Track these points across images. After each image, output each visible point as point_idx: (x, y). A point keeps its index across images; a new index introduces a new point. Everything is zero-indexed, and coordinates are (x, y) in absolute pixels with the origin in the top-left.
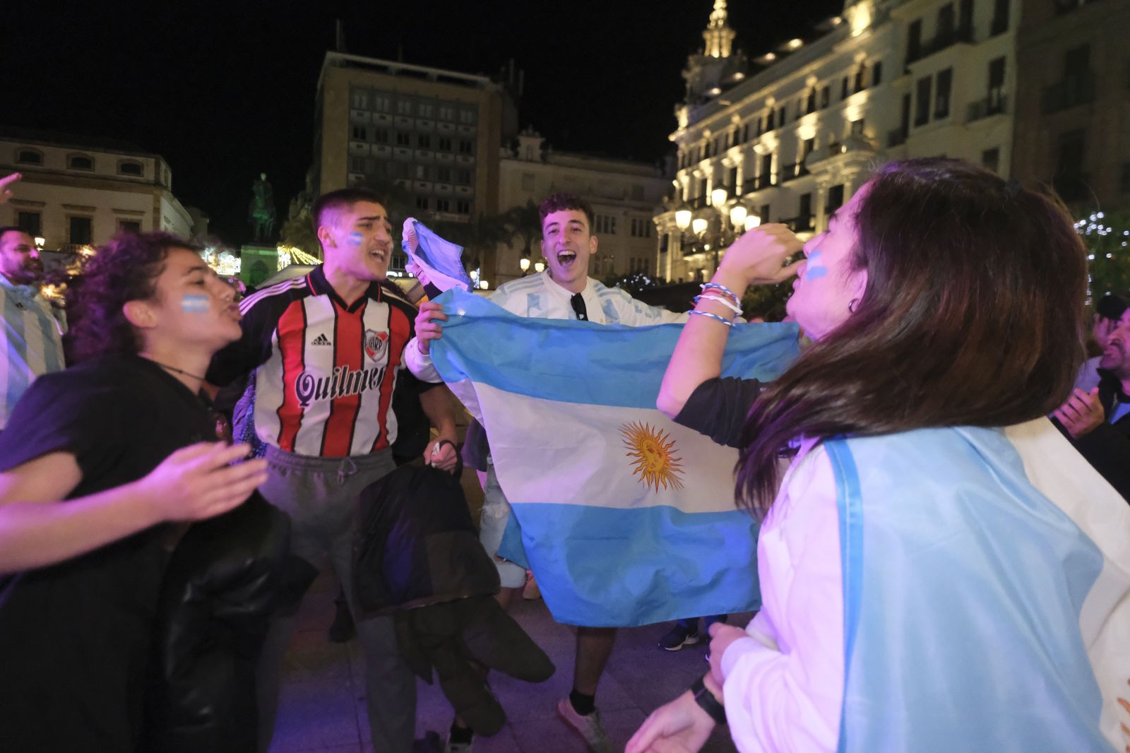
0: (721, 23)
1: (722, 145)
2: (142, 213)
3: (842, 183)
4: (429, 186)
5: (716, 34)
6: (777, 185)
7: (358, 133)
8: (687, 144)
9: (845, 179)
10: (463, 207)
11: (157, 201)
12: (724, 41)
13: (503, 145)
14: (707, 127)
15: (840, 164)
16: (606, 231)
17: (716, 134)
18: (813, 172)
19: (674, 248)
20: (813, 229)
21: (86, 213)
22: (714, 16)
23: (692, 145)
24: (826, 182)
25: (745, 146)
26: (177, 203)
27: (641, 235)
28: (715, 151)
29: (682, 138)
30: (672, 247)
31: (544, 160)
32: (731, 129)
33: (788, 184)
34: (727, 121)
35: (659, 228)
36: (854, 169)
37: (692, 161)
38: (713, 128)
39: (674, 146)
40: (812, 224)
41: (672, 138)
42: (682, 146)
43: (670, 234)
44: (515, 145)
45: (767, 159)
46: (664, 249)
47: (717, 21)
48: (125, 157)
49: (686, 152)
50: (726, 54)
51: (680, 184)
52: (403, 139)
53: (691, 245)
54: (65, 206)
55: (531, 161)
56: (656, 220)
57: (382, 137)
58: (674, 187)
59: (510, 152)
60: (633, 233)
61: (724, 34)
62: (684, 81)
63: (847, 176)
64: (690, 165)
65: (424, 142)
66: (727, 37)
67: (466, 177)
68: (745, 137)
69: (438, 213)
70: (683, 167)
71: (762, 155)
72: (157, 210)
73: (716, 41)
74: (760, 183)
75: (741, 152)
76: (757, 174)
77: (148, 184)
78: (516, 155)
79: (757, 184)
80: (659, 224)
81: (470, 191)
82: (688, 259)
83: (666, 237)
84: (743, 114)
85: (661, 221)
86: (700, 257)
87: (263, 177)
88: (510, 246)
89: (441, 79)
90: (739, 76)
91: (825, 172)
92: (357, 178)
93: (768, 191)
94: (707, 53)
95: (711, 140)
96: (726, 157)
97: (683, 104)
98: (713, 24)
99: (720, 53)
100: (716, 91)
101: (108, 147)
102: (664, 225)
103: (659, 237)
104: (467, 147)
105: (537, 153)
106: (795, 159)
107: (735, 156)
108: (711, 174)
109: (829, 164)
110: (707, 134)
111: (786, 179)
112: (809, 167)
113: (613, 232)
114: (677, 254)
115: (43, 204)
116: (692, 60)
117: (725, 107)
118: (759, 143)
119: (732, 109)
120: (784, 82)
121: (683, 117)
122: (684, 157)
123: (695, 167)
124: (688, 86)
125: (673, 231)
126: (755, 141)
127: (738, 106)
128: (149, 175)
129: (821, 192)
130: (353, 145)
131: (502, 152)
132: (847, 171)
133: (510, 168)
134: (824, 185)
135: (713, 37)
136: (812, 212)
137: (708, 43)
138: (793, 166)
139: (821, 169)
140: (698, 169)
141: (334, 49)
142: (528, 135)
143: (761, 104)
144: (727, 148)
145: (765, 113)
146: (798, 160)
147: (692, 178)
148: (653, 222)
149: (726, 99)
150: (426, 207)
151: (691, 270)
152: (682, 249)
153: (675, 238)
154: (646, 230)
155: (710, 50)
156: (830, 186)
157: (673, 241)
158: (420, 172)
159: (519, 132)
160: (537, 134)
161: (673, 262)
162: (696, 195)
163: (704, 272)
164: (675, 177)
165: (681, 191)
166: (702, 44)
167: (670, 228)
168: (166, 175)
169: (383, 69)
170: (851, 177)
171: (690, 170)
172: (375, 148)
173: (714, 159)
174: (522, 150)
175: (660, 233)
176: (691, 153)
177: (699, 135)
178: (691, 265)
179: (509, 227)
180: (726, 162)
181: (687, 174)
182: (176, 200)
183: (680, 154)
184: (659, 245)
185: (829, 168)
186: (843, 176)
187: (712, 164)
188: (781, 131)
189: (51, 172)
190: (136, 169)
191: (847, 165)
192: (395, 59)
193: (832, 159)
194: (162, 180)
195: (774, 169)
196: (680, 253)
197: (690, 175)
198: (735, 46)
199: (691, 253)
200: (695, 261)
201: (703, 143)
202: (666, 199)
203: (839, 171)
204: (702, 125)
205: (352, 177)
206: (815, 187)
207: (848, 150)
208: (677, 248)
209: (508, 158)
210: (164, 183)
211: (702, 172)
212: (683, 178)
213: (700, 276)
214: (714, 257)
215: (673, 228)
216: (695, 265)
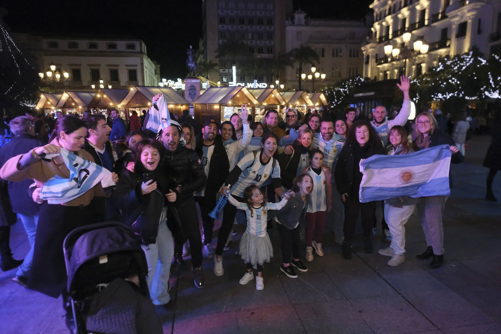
1: (398, 7)
2: (136, 66)
3: (466, 20)
4: (254, 42)
6: (428, 25)
7: (222, 21)
8: (379, 9)
9: (468, 18)
10: (270, 50)
11: (142, 60)
13: (287, 19)
15: (466, 11)
16: (337, 56)
18: (450, 16)
19: (372, 61)
21: (116, 68)
23: (382, 9)
24: (457, 21)
25: (411, 6)
26: (149, 60)
27: (354, 56)
28: (394, 11)
29: (376, 6)
30: (371, 62)
31: (307, 24)
33: (435, 24)
35: (364, 53)
36: (473, 13)
37: (382, 17)
39: (372, 10)
40: (448, 44)
41: (371, 6)
42: (376, 10)
43: (370, 55)
44: (293, 18)
45: (423, 12)
46: (367, 63)
48: (128, 42)
49: (378, 13)
51: (375, 29)
52: (242, 21)
53: (381, 59)
54: (108, 65)
55: (300, 25)
56: (363, 49)
57: (232, 21)
58: (372, 31)
59: (290, 22)
60: (350, 56)
63: (469, 17)
64: (380, 19)
65: (251, 22)
67: (270, 36)
69: (259, 55)
70: (377, 21)
71: (420, 11)
72: (142, 64)
74: (418, 25)
75: (408, 10)
76: (417, 21)
77: (138, 53)
78: (293, 23)
79: (417, 26)
80: (365, 50)
81: (273, 42)
82: (379, 66)
83: (368, 57)
85: (365, 49)
86: (386, 65)
87: (191, 47)
88: (293, 67)
91: (456, 16)
92: (223, 42)
93: (424, 29)
95: (392, 5)
96: (400, 13)
101: (122, 38)
102: (367, 51)
103: (364, 57)
104: (270, 22)
105: (303, 21)
106: (439, 11)
107: (405, 12)
108: (392, 23)
109: (459, 11)
110: (390, 2)
111: (433, 22)
112: (447, 14)
113: (341, 56)
114: (374, 64)
115: (100, 65)
118: (418, 4)
122: (377, 16)
123: (383, 20)
125: (372, 54)
126: (416, 3)
128: (138, 49)
129: (454, 26)
130: (220, 26)
131: (287, 22)
132: (469, 14)
133: (291, 30)
134: (456, 23)
136: (449, 37)
138: (438, 14)
139: (454, 15)
140: (385, 21)
142: (298, 13)
144: (400, 8)
146: (440, 11)
148: (361, 50)
150: (253, 52)
151: (381, 72)
152: (376, 62)
153: (373, 57)
154: (357, 54)
156: (459, 23)
157: (372, 58)
158: (250, 36)
159: (294, 12)
160: (303, 12)
161: (372, 69)
162: (384, 34)
163: (388, 72)
164: (372, 26)
165: (376, 33)
167: (370, 52)
168: (144, 48)
170: (472, 17)
171: (380, 22)
172: (230, 27)
173: (393, 15)
174: (296, 20)
175: (365, 55)
176: (381, 13)
177: (385, 3)
178: (381, 70)
179: (292, 58)
180: (400, 16)
181: (379, 24)
182: (149, 59)
183: (375, 14)
184: (365, 61)
185: (459, 13)
186: (467, 17)
187: (392, 18)
189: (101, 52)
190: (132, 47)
191: (469, 11)
193: (461, 9)
194: (143, 50)
195: (426, 17)
196: (375, 64)
197: (381, 25)
199: (381, 64)
200: (383, 68)
201: (387, 8)
202: (368, 38)
203: (465, 14)
205: (220, 41)
206: (450, 24)
207: (469, 3)
208: (374, 62)
209: (290, 25)
210: (144, 52)
211: (387, 22)
212: (377, 26)
213: (385, 75)
214: (393, 64)
215: (372, 52)
216: (383, 69)
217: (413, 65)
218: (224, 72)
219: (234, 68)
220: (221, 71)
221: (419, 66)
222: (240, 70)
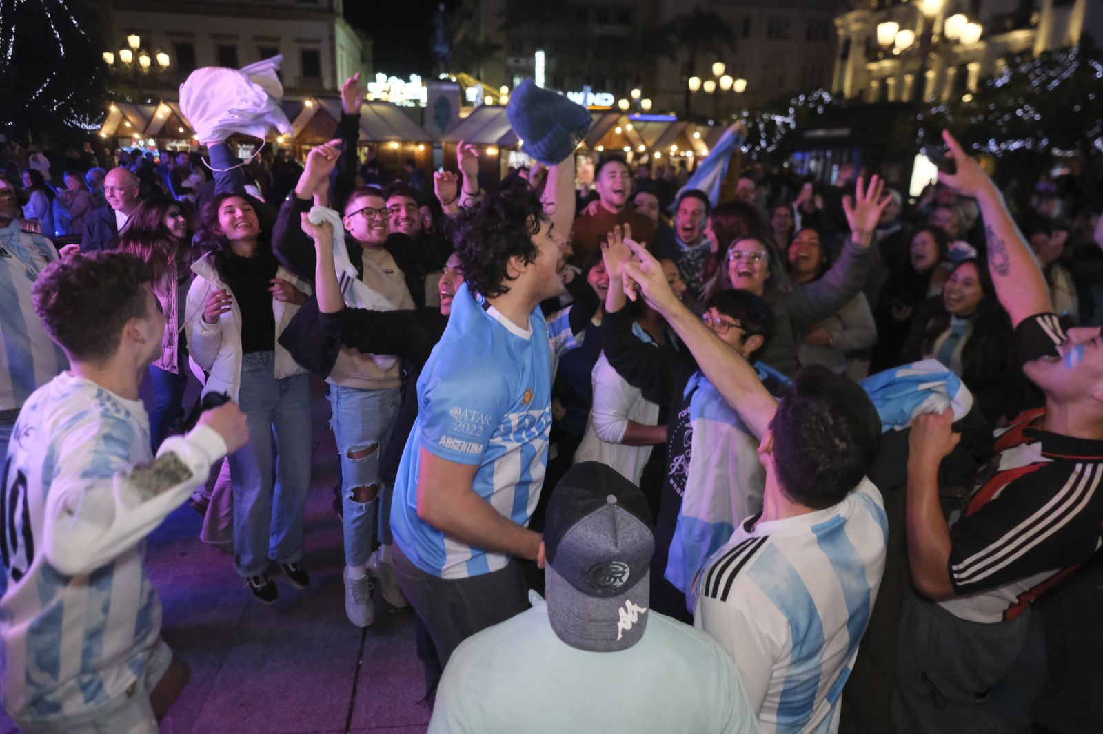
2: (318, 41)
10: (624, 17)
11: (332, 29)
16: (778, 36)
19: (856, 54)
20: (1035, 27)
21: (272, 44)
26: (348, 28)
27: (817, 39)
35: (841, 32)
40: (1034, 19)
43: (854, 39)
46: (845, 56)
53: (877, 50)
56: (838, 22)
60: (809, 38)
69: (598, 26)
72: (332, 38)
77: (322, 11)
80: (842, 27)
82: (873, 66)
83: (848, 42)
85: (845, 23)
86: (887, 64)
87: (442, 7)
88: (673, 59)
102: (846, 27)
103: (840, 42)
113: (785, 38)
114: (860, 61)
125: (857, 35)
136: (1036, 4)
148: (835, 25)
150: (585, 20)
151: (875, 79)
152: (865, 55)
153: (859, 42)
154: (824, 34)
157: (856, 45)
161: (855, 71)
163: (891, 82)
167: (854, 31)
175: (841, 37)
178: (875, 74)
179: (673, 39)
182: (348, 26)
184: (840, 51)
189: (241, 5)
194: (335, 6)
196: (863, 60)
199: (876, 60)
200: (882, 69)
208: (859, 55)
210: (337, 10)
213: (884, 87)
214: (904, 63)
215: (858, 32)
216: (880, 75)
217: (950, 66)
218: (517, 65)
219: (540, 57)
220: (511, 61)
221: (963, 71)
222: (553, 62)
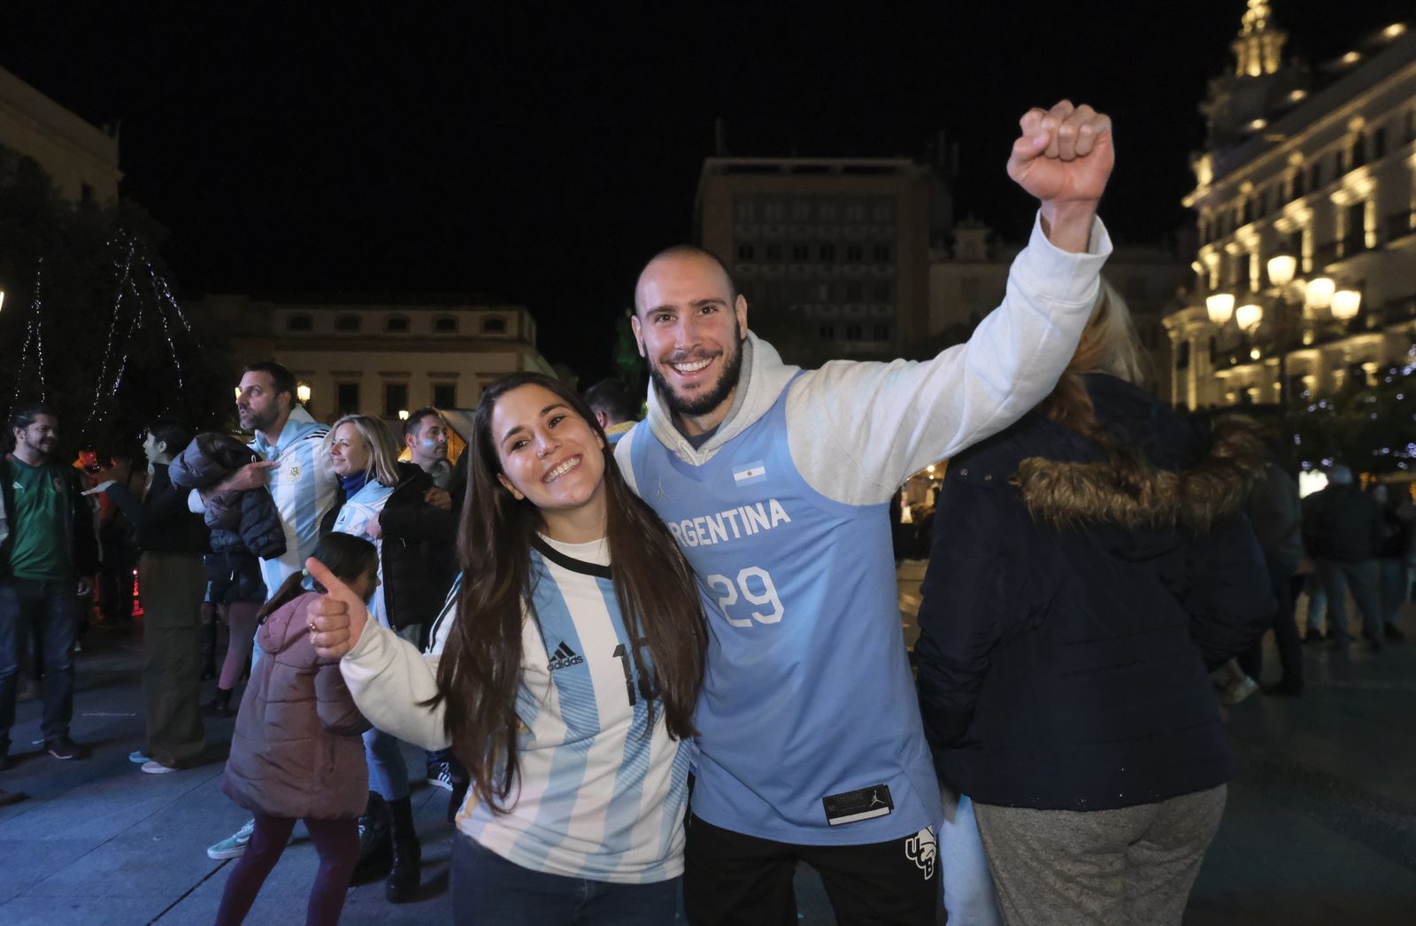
0: (1261, 25)
1: (1273, 199)
4: (835, 309)
5: (1254, 42)
6: (1378, 247)
7: (747, 253)
8: (1213, 207)
10: (883, 332)
11: (522, 360)
12: (1268, 50)
13: (933, 245)
14: (1246, 178)
17: (1262, 186)
19: (1199, 362)
21: (449, 381)
22: (1249, 17)
23: (1222, 208)
25: (1315, 196)
26: (541, 359)
28: (1263, 211)
29: (1204, 201)
30: (1197, 362)
31: (992, 257)
32: (1288, 175)
33: (1398, 244)
34: (1282, 163)
35: (1173, 335)
37: (1222, 231)
38: (1255, 179)
39: (1193, 213)
41: (1188, 202)
42: (1205, 211)
43: (1192, 340)
44: (950, 242)
45: (1357, 210)
46: (1183, 364)
47: (1254, 24)
48: (490, 313)
49: (1212, 219)
50: (1271, 67)
51: (1205, 266)
52: (800, 253)
53: (1229, 354)
54: (430, 374)
55: (972, 260)
56: (1167, 323)
57: (773, 254)
58: (1194, 273)
59: (943, 253)
61: (1267, 39)
62: (1203, 119)
64: (1219, 237)
65: (827, 253)
66: (1273, 44)
67: (883, 292)
68: (1314, 184)
69: (850, 344)
70: (1208, 242)
71: (1345, 207)
73: (1254, 52)
74: (1345, 249)
75: (1308, 206)
76: (1340, 234)
77: (512, 341)
78: (951, 256)
79: (1340, 250)
80: (1173, 328)
81: (890, 309)
82: (1224, 374)
83: (1185, 347)
84: (1306, 150)
85: (1176, 323)
86: (1244, 370)
89: (849, 170)
90: (1297, 95)
93: (1361, 259)
94: (1240, 72)
95: (1255, 195)
96: (1281, 217)
97: (1202, 150)
98: (1247, 29)
99: (1263, 68)
100: (1258, 124)
101: (472, 303)
102: (1180, 328)
103: (1174, 347)
104: (883, 254)
105: (981, 249)
106: (1410, 205)
107: (1298, 213)
108: (1256, 246)
110: (1247, 188)
111: (1394, 236)
114: (1205, 369)
115: (408, 374)
116: (1214, 85)
117: (1276, 144)
118: (1339, 189)
119: (1288, 146)
120: (1379, 91)
121: (1205, 172)
122: (1208, 226)
123: (1228, 239)
124: (1210, 124)
125: (1197, 336)
126: (1333, 186)
127: (1299, 140)
128: (512, 330)
130: (741, 268)
131: (932, 253)
133: (944, 275)
135: (1248, 48)
137: (1241, 59)
138: (1407, 214)
140: (1233, 241)
141: (712, 153)
142: (967, 227)
143: (1341, 129)
144: (1282, 204)
145: (1348, 142)
147: (1224, 256)
148: (1163, 327)
149: (1277, 131)
150: (834, 337)
151: (1231, 390)
152: (1213, 360)
153: (1200, 347)
155: (1246, 66)
157: (1197, 350)
158: (823, 292)
159: (954, 225)
160: (980, 223)
161: (1201, 381)
162: (1233, 280)
163: (1254, 392)
164: (1195, 257)
165: (1207, 276)
166: (1233, 60)
168: (530, 328)
169: (773, 170)
171: (1219, 244)
172: (766, 268)
173: (1261, 223)
174: (960, 248)
175: (1174, 341)
176: (1220, 219)
177: (1233, 192)
178: (1230, 384)
180: (1281, 225)
181: (1215, 251)
182: (540, 355)
183: (1202, 224)
184: (1175, 359)
187: (1256, 231)
188: (1379, 164)
189: (417, 338)
190: (496, 325)
192: (787, 154)
194: (526, 335)
195: (1369, 224)
196: (1210, 368)
197: (1221, 251)
198: (1286, 54)
199: (1228, 366)
200: (1238, 378)
201: (1240, 203)
202: (1182, 291)
204: (1238, 175)
208: (1204, 361)
209: (941, 261)
210: (527, 338)
211: (1241, 245)
212: (1210, 257)
213: (1245, 398)
214: (1268, 368)
215: (1195, 333)
216: (1237, 384)
217: (1337, 367)
221: (1357, 372)
